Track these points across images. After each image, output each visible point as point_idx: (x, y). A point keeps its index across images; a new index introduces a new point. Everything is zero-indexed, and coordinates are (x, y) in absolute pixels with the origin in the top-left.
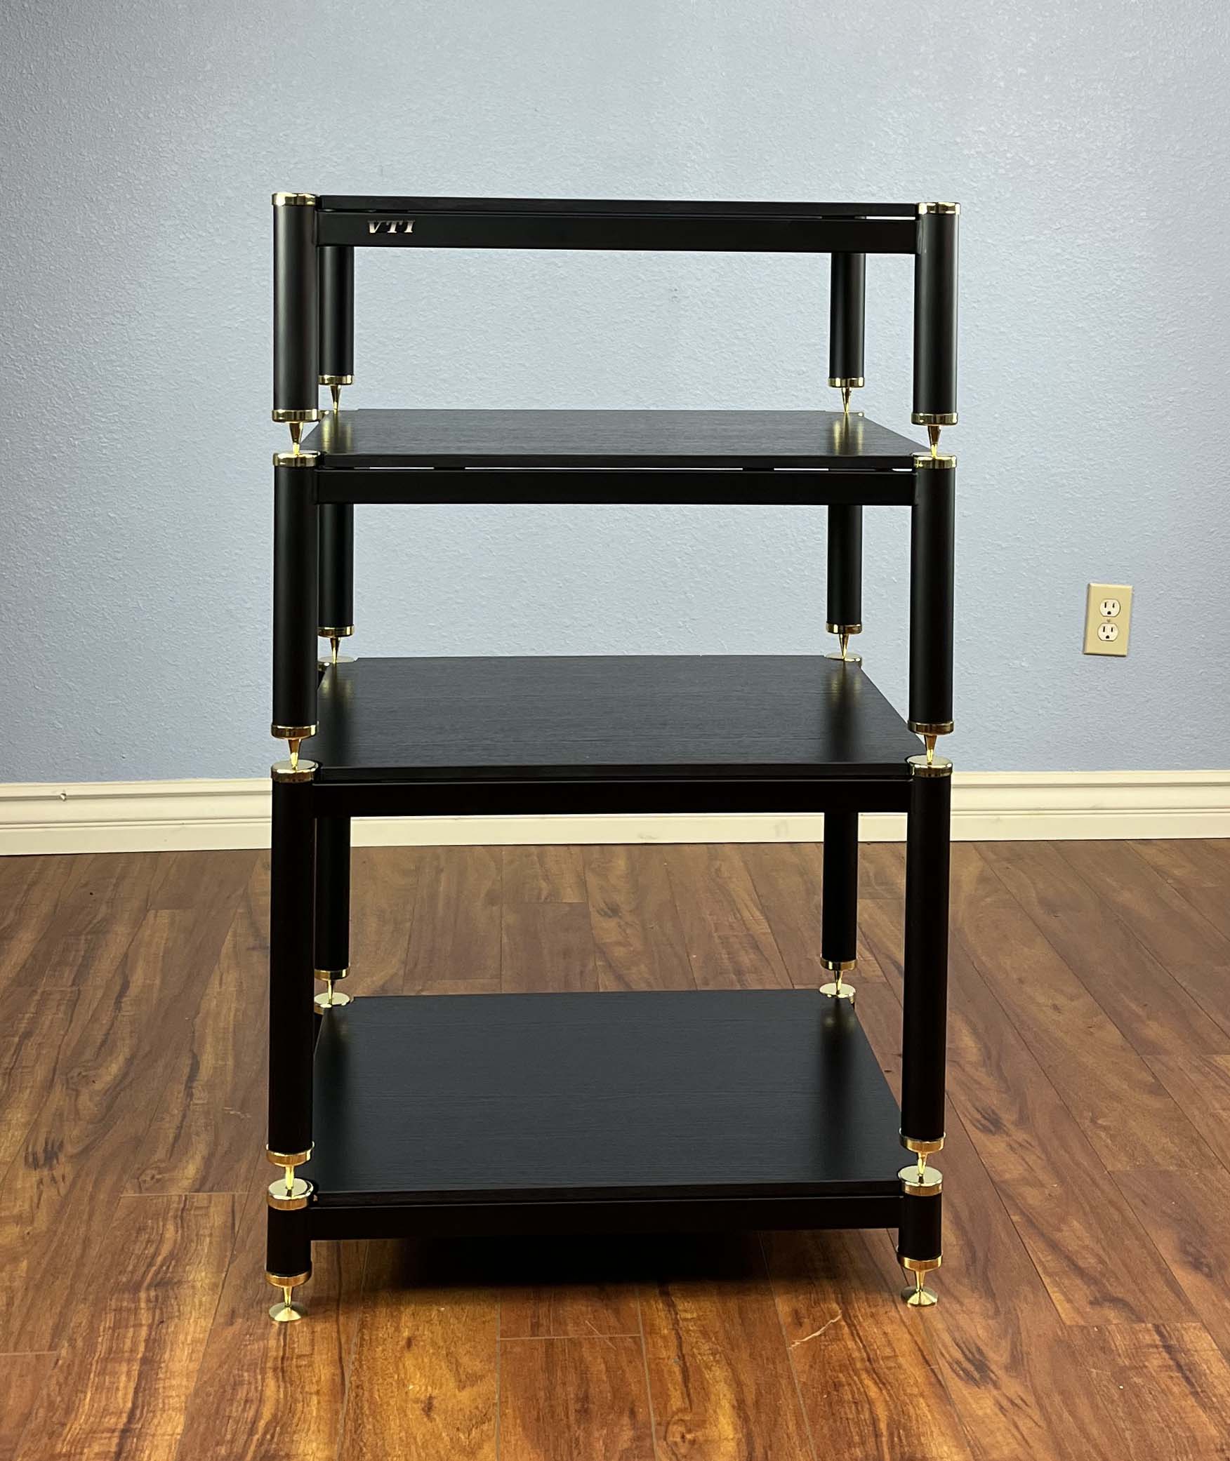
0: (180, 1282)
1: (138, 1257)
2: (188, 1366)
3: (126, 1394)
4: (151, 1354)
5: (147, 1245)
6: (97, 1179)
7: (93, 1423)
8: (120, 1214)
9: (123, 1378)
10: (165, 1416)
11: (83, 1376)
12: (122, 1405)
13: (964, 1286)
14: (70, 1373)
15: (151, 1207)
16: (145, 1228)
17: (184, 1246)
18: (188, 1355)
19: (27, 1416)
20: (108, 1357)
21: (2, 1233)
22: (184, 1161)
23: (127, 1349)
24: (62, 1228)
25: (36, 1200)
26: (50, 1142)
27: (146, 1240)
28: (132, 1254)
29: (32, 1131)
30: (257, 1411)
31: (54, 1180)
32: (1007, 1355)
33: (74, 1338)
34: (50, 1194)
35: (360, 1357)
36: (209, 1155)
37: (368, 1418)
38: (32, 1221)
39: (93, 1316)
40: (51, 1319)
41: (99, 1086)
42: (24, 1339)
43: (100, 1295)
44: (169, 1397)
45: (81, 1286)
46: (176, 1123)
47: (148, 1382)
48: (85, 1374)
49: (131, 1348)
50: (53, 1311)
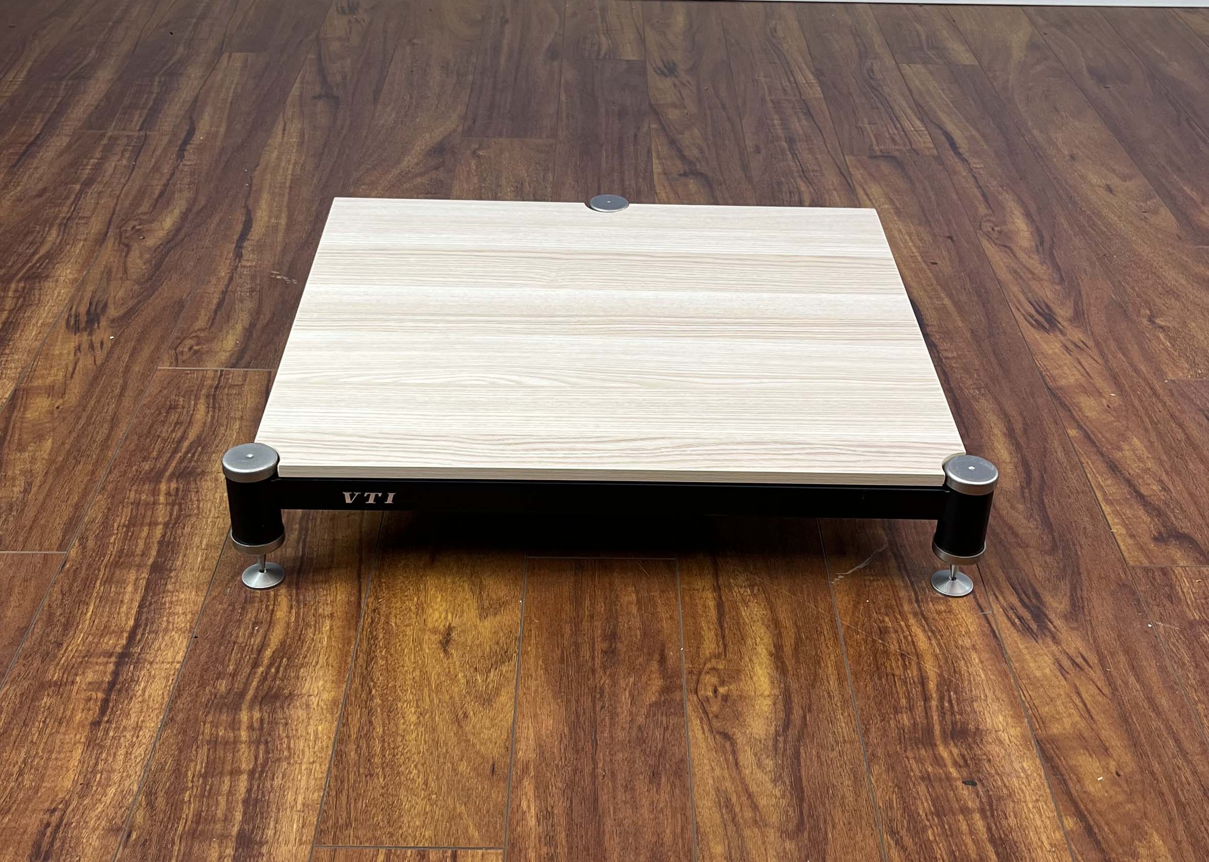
0: (203, 473)
1: (164, 441)
2: (199, 576)
3: (131, 608)
4: (163, 559)
5: (175, 427)
6: (135, 348)
7: (91, 643)
8: (152, 389)
9: (130, 588)
10: (167, 638)
11: (88, 584)
12: (124, 622)
13: (1019, 513)
14: (74, 580)
15: (185, 382)
16: (176, 407)
17: (213, 429)
18: (200, 562)
19: (23, 631)
20: (118, 561)
21: (32, 405)
22: (225, 331)
23: (138, 551)
24: (92, 403)
25: (71, 369)
26: (94, 304)
27: (175, 421)
28: (159, 436)
29: (78, 290)
30: (265, 637)
31: (92, 346)
32: (1066, 601)
33: (85, 536)
34: (86, 362)
35: (380, 575)
36: (250, 325)
37: (382, 651)
38: (64, 393)
39: (109, 509)
40: (66, 512)
41: (151, 242)
42: (36, 533)
43: (119, 484)
44: (174, 614)
45: (102, 473)
46: (221, 287)
47: (154, 594)
48: (91, 582)
49: (143, 552)
50: (69, 502)
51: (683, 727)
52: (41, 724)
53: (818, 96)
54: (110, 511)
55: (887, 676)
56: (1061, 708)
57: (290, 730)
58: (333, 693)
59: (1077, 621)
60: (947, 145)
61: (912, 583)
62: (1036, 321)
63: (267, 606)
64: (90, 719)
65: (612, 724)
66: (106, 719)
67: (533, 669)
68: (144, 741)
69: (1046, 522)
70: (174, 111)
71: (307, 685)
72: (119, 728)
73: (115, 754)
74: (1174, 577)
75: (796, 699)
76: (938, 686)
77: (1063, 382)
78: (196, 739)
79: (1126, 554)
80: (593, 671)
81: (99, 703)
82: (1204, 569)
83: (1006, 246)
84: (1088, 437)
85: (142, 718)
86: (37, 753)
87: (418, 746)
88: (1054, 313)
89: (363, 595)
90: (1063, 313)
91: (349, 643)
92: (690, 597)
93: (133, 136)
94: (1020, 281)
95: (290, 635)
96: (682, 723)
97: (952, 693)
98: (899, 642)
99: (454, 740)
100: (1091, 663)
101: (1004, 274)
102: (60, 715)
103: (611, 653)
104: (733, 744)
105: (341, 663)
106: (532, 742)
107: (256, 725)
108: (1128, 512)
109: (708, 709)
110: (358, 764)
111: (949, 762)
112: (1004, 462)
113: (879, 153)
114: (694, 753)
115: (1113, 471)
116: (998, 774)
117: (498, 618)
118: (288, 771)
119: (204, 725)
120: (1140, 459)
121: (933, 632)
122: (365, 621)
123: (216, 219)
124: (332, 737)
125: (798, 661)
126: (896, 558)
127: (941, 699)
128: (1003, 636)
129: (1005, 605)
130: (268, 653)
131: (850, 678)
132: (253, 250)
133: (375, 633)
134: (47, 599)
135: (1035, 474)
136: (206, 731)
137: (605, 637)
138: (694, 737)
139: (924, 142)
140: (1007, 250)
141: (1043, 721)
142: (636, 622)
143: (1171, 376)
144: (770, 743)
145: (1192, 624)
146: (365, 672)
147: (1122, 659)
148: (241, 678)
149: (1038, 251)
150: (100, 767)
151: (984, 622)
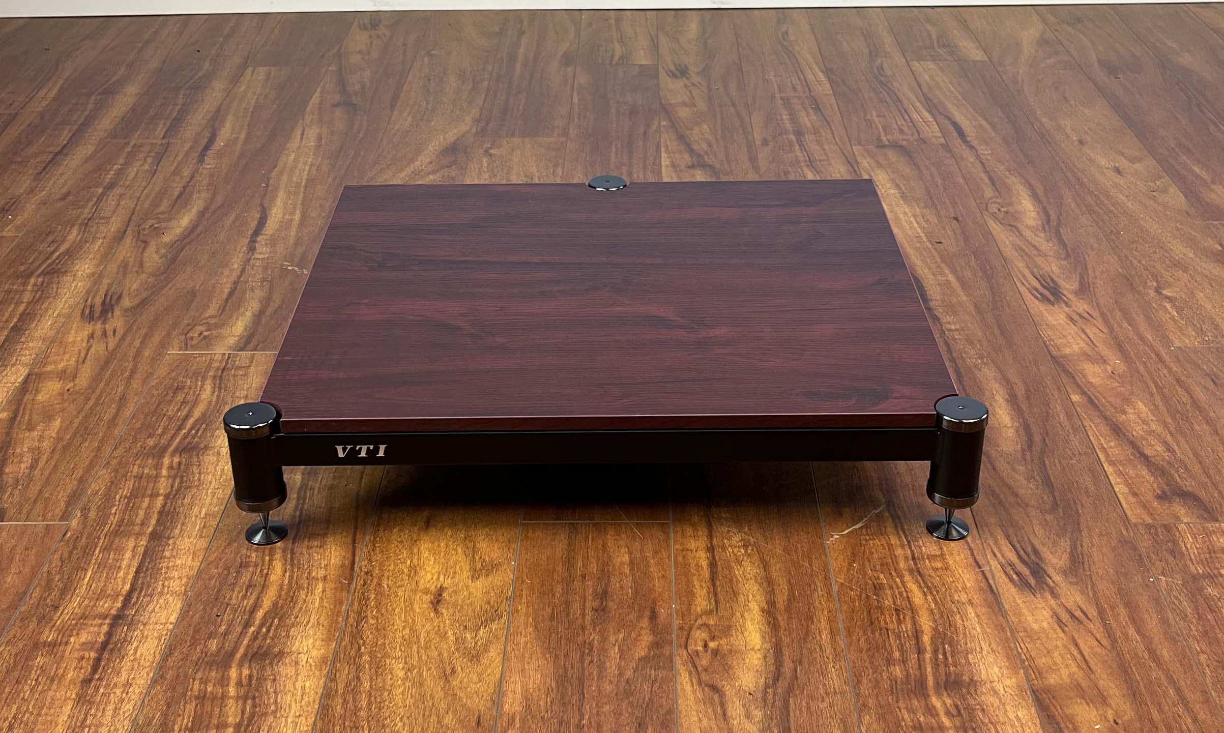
0: (206, 448)
1: (170, 419)
2: (196, 543)
3: (128, 573)
4: (162, 528)
5: (181, 406)
6: (146, 335)
7: (87, 606)
8: (162, 371)
9: (128, 555)
10: (161, 601)
11: (87, 552)
12: (121, 587)
13: (1020, 475)
14: (75, 548)
15: (192, 365)
16: (183, 388)
17: (218, 407)
18: (199, 530)
19: (21, 596)
20: (118, 530)
21: (43, 389)
22: (235, 318)
23: (138, 521)
24: (102, 385)
25: (83, 355)
26: (110, 294)
27: (182, 400)
28: (165, 415)
29: (95, 283)
30: (258, 599)
31: (105, 334)
32: (1066, 557)
33: (87, 507)
34: (98, 348)
35: (375, 539)
36: (260, 311)
37: (372, 611)
38: (75, 377)
39: (112, 482)
40: (71, 486)
41: (167, 238)
42: (39, 506)
43: (124, 459)
44: (170, 578)
45: (107, 450)
46: (233, 278)
47: (151, 560)
48: (90, 549)
49: (143, 520)
50: (74, 476)
51: (671, 680)
52: (34, 682)
53: (828, 92)
54: (113, 486)
55: (881, 629)
56: (1059, 660)
57: (278, 685)
58: (322, 651)
59: (1076, 576)
60: (955, 135)
61: (909, 542)
62: (1041, 294)
63: (262, 571)
64: (82, 676)
65: (600, 677)
66: (97, 676)
67: (522, 628)
68: (133, 697)
69: (1048, 483)
70: (197, 119)
71: (297, 644)
72: (110, 685)
73: (104, 709)
74: (1177, 533)
75: (786, 652)
76: (933, 639)
77: (1067, 351)
78: (185, 695)
79: (1129, 513)
80: (583, 628)
81: (91, 663)
82: (1209, 525)
83: (1011, 226)
84: (1091, 401)
85: (132, 676)
86: (28, 709)
87: (405, 700)
88: (1059, 286)
89: (357, 559)
90: (1067, 286)
91: (341, 603)
92: (684, 557)
93: (156, 144)
94: (1026, 258)
95: (283, 597)
96: (671, 675)
97: (946, 646)
98: (894, 598)
99: (441, 694)
100: (1090, 616)
101: (1009, 251)
102: (52, 674)
103: (601, 610)
104: (722, 695)
105: (332, 623)
106: (518, 696)
107: (244, 682)
108: (1131, 472)
109: (697, 663)
110: (343, 718)
111: (942, 712)
112: (1006, 426)
113: (887, 143)
114: (682, 704)
115: (1117, 434)
116: (992, 724)
117: (490, 579)
118: (274, 724)
119: (194, 682)
120: (1145, 422)
121: (928, 588)
122: (358, 583)
123: (232, 217)
124: (320, 691)
125: (790, 618)
126: (893, 519)
127: (935, 652)
128: (1001, 591)
129: (1003, 561)
130: (260, 614)
131: (843, 633)
132: (266, 244)
133: (366, 594)
134: (47, 565)
135: (1037, 438)
136: (195, 687)
137: (596, 595)
138: (683, 689)
139: (932, 130)
140: (1013, 229)
141: (1040, 674)
142: (628, 582)
143: (1177, 343)
144: (760, 695)
145: (1195, 578)
146: (355, 631)
147: (1122, 611)
148: (233, 637)
149: (1044, 228)
150: (88, 722)
151: (980, 577)
